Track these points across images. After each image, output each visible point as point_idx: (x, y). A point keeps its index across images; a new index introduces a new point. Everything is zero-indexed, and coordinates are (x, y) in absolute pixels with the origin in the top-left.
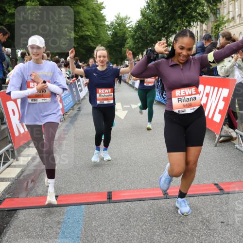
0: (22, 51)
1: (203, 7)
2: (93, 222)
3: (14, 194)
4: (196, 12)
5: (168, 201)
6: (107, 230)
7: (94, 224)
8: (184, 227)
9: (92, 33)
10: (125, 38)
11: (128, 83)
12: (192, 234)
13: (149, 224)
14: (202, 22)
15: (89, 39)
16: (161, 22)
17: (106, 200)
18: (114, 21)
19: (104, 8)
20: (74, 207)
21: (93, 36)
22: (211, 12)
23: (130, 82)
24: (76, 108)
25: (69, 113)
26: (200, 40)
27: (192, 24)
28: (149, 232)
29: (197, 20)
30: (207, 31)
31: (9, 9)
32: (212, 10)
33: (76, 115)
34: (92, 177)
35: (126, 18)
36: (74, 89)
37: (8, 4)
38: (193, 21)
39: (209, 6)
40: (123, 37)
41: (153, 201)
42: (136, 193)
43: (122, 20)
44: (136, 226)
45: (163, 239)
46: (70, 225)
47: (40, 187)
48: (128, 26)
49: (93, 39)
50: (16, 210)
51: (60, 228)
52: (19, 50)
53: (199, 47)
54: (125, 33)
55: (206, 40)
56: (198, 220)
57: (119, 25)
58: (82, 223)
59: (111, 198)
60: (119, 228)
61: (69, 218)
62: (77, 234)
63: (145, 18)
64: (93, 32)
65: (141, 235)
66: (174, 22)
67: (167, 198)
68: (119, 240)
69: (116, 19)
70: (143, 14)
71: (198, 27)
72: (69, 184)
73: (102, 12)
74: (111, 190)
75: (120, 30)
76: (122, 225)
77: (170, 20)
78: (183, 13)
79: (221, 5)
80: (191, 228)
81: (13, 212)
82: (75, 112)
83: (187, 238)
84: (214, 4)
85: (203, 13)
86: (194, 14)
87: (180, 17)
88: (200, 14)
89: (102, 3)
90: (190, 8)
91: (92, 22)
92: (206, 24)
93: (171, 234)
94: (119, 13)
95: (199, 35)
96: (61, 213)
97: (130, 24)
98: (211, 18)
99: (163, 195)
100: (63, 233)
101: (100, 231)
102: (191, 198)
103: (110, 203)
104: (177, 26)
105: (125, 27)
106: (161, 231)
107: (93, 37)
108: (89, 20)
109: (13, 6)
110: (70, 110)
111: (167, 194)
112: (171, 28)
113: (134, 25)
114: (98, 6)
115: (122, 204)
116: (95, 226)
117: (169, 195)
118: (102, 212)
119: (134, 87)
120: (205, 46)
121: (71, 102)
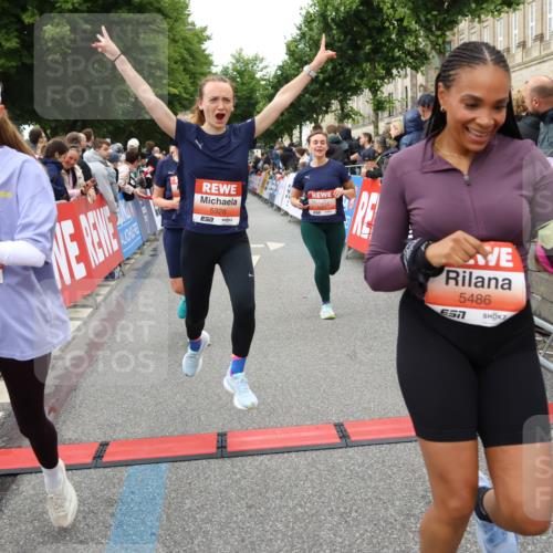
0: (32, 127)
1: (416, 38)
2: (187, 501)
3: (10, 439)
4: (401, 48)
5: (351, 451)
6: (216, 518)
7: (188, 506)
8: (386, 509)
9: (182, 91)
10: (253, 101)
11: (260, 197)
12: (403, 525)
13: (308, 505)
14: (416, 69)
15: (176, 103)
16: (330, 67)
17: (214, 450)
18: (230, 66)
19: (209, 38)
20: (143, 467)
21: (185, 95)
22: (433, 48)
23: (266, 195)
24: (148, 249)
25: (132, 261)
26: (412, 107)
27: (394, 71)
28: (309, 523)
29: (405, 65)
30: (425, 88)
31: (7, 40)
32: (434, 45)
33: (147, 264)
34: (184, 401)
35: (256, 59)
36: (144, 209)
37: (4, 31)
38: (397, 67)
39: (428, 37)
40: (250, 98)
41: (318, 453)
42: (279, 436)
43: (248, 64)
44: (280, 507)
45: (341, 537)
46: (136, 508)
47: (68, 422)
48: (258, 75)
49: (186, 103)
50: (15, 475)
51: (113, 515)
52: (26, 126)
53: (410, 121)
54: (253, 91)
55: (423, 106)
56: (416, 494)
57: (241, 73)
58: (161, 502)
59: (225, 447)
60: (243, 514)
61: (133, 493)
62: (151, 527)
63: (296, 60)
64: (185, 88)
65: (293, 529)
66: (356, 69)
67: (347, 446)
68: (243, 541)
69: (234, 61)
70: (291, 53)
71: (408, 79)
72: (132, 416)
73: (203, 47)
74: (226, 430)
75: (243, 84)
76: (250, 507)
77: (347, 65)
78: (376, 50)
79: (454, 35)
80: (400, 513)
81: (9, 479)
82: (146, 257)
83: (392, 533)
84: (439, 33)
85: (417, 50)
86: (397, 53)
87: (368, 58)
88: (409, 53)
89: (205, 29)
90: (390, 40)
91: (182, 68)
92: (423, 74)
93: (356, 526)
94: (241, 50)
95: (409, 95)
96: (116, 481)
97: (264, 72)
98: (433, 61)
99: (338, 440)
100: (121, 524)
101: (202, 520)
102: (398, 445)
103: (222, 457)
104: (362, 77)
105: (252, 77)
106: (336, 518)
107: (186, 99)
108: (176, 63)
109: (16, 34)
110: (135, 253)
111: (348, 437)
112: (350, 82)
113: (273, 73)
114: (196, 35)
115: (249, 459)
116: (190, 509)
117: (353, 438)
118: (207, 478)
119: (272, 205)
120: (423, 118)
121: (137, 236)
